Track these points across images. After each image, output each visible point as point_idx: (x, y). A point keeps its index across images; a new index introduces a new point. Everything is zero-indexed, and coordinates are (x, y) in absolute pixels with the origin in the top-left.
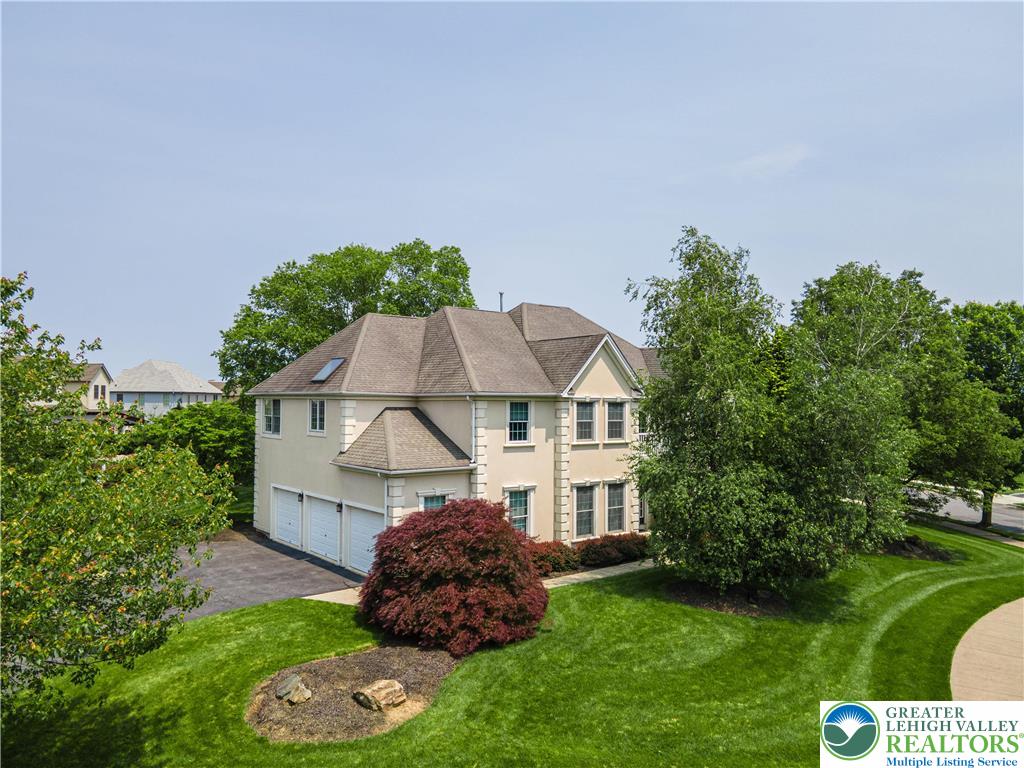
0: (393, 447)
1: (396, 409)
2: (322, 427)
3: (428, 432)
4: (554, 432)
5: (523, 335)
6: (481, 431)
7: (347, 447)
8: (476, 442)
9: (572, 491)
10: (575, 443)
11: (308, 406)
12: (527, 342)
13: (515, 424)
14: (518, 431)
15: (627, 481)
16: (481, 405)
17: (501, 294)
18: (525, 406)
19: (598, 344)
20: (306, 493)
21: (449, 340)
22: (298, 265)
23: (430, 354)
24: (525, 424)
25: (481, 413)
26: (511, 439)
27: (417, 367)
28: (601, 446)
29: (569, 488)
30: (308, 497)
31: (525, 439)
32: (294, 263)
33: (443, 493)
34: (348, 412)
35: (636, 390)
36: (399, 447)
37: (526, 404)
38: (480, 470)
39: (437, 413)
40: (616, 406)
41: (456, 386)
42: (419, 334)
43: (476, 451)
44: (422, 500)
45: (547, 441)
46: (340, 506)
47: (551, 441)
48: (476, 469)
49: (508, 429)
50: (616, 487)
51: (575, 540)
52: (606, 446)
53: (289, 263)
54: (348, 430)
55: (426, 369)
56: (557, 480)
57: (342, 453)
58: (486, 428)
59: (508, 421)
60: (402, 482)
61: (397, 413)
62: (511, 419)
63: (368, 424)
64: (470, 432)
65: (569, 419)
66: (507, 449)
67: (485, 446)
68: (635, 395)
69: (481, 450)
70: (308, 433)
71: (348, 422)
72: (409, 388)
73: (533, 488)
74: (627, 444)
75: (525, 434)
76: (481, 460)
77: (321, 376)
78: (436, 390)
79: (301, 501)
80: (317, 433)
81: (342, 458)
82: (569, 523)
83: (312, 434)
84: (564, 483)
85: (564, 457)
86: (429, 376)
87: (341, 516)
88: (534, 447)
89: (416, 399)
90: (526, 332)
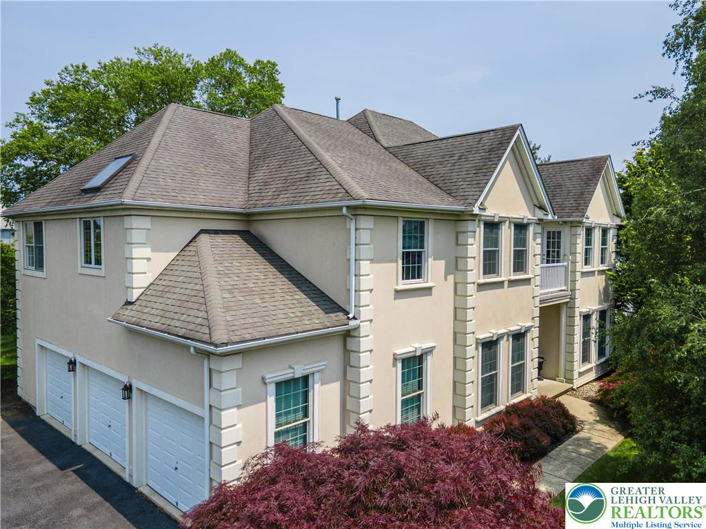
0: (216, 297)
1: (216, 232)
2: (98, 262)
3: (271, 269)
4: (456, 266)
5: (377, 141)
6: (365, 266)
7: (136, 294)
8: (358, 283)
9: (477, 349)
10: (482, 281)
11: (77, 229)
12: (386, 148)
13: (408, 253)
14: (413, 265)
15: (528, 329)
16: (366, 223)
17: (338, 100)
18: (421, 226)
19: (511, 139)
20: (79, 359)
21: (290, 136)
22: (90, 69)
23: (264, 157)
24: (420, 254)
25: (365, 236)
26: (403, 279)
27: (245, 174)
28: (506, 284)
29: (474, 346)
30: (84, 365)
31: (419, 277)
32: (84, 67)
33: (306, 372)
34: (137, 236)
35: (542, 208)
36: (227, 295)
37: (422, 224)
38: (365, 329)
39: (282, 238)
40: (521, 227)
41: (317, 194)
42: (244, 136)
43: (358, 298)
44: (272, 388)
45: (446, 279)
46: (128, 389)
47: (451, 278)
48: (357, 328)
49: (400, 262)
50: (519, 337)
51: (480, 418)
52: (512, 283)
53: (78, 67)
54: (137, 266)
55: (260, 175)
56: (458, 337)
57: (129, 303)
58: (372, 261)
59: (401, 250)
60: (236, 362)
61: (219, 239)
62: (403, 248)
63: (173, 255)
64: (347, 268)
65: (475, 246)
66: (399, 294)
67: (371, 291)
68: (540, 214)
69: (365, 298)
70: (80, 270)
71: (137, 252)
72: (236, 201)
73: (430, 351)
74: (529, 280)
75: (419, 268)
76: (365, 313)
77: (96, 182)
78: (282, 202)
79: (74, 370)
80: (92, 270)
81: (129, 313)
82: (473, 394)
83: (86, 271)
84: (470, 340)
85: (470, 302)
86: (266, 184)
87: (130, 404)
88: (430, 289)
89: (248, 217)
90: (380, 137)
